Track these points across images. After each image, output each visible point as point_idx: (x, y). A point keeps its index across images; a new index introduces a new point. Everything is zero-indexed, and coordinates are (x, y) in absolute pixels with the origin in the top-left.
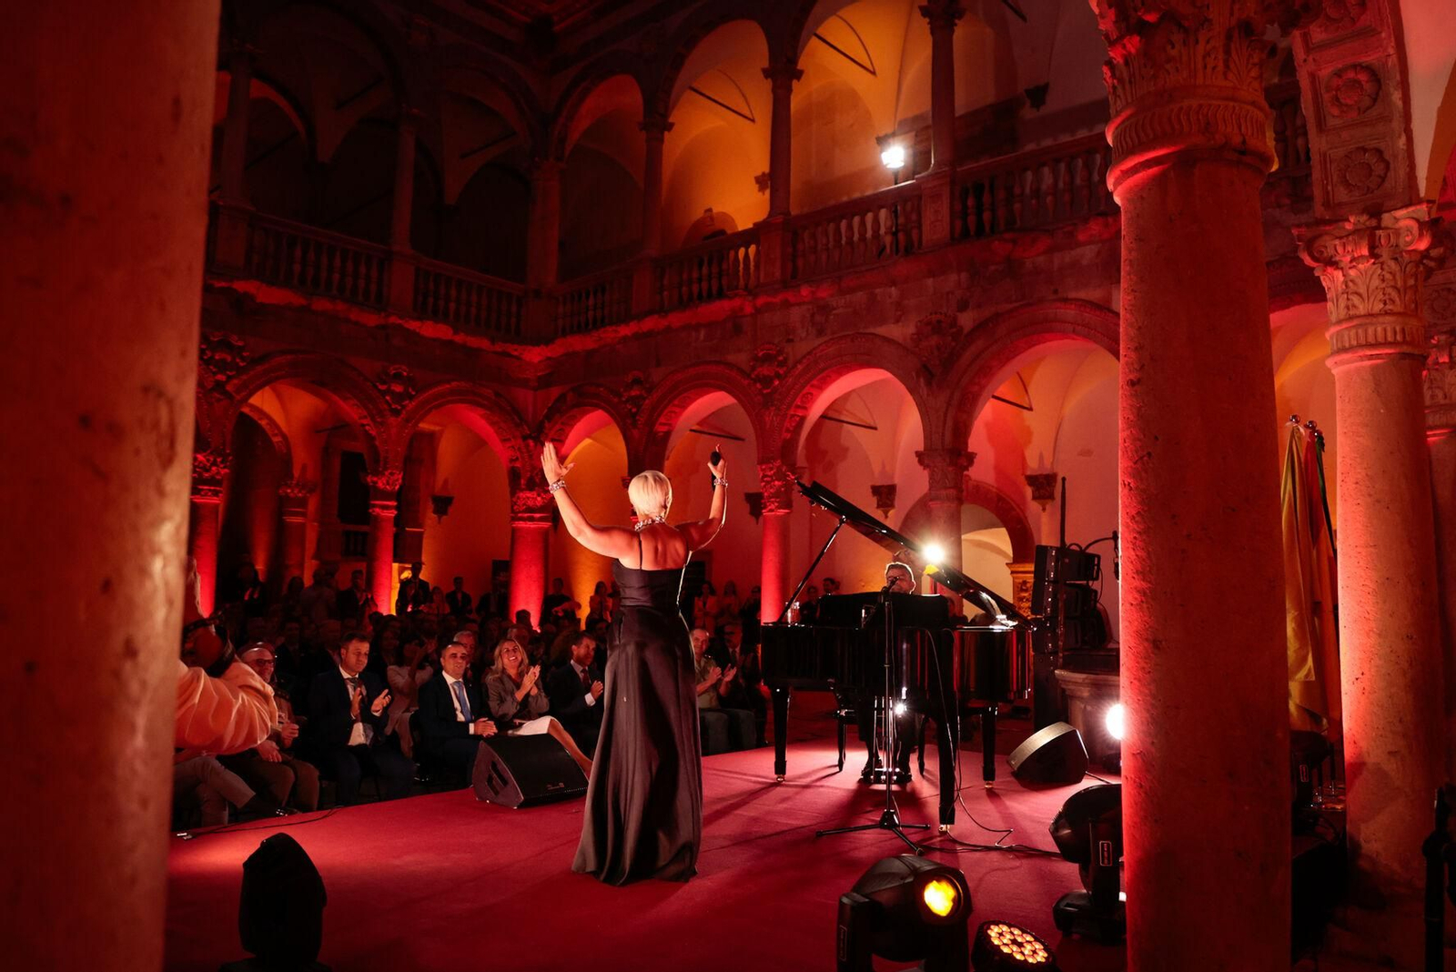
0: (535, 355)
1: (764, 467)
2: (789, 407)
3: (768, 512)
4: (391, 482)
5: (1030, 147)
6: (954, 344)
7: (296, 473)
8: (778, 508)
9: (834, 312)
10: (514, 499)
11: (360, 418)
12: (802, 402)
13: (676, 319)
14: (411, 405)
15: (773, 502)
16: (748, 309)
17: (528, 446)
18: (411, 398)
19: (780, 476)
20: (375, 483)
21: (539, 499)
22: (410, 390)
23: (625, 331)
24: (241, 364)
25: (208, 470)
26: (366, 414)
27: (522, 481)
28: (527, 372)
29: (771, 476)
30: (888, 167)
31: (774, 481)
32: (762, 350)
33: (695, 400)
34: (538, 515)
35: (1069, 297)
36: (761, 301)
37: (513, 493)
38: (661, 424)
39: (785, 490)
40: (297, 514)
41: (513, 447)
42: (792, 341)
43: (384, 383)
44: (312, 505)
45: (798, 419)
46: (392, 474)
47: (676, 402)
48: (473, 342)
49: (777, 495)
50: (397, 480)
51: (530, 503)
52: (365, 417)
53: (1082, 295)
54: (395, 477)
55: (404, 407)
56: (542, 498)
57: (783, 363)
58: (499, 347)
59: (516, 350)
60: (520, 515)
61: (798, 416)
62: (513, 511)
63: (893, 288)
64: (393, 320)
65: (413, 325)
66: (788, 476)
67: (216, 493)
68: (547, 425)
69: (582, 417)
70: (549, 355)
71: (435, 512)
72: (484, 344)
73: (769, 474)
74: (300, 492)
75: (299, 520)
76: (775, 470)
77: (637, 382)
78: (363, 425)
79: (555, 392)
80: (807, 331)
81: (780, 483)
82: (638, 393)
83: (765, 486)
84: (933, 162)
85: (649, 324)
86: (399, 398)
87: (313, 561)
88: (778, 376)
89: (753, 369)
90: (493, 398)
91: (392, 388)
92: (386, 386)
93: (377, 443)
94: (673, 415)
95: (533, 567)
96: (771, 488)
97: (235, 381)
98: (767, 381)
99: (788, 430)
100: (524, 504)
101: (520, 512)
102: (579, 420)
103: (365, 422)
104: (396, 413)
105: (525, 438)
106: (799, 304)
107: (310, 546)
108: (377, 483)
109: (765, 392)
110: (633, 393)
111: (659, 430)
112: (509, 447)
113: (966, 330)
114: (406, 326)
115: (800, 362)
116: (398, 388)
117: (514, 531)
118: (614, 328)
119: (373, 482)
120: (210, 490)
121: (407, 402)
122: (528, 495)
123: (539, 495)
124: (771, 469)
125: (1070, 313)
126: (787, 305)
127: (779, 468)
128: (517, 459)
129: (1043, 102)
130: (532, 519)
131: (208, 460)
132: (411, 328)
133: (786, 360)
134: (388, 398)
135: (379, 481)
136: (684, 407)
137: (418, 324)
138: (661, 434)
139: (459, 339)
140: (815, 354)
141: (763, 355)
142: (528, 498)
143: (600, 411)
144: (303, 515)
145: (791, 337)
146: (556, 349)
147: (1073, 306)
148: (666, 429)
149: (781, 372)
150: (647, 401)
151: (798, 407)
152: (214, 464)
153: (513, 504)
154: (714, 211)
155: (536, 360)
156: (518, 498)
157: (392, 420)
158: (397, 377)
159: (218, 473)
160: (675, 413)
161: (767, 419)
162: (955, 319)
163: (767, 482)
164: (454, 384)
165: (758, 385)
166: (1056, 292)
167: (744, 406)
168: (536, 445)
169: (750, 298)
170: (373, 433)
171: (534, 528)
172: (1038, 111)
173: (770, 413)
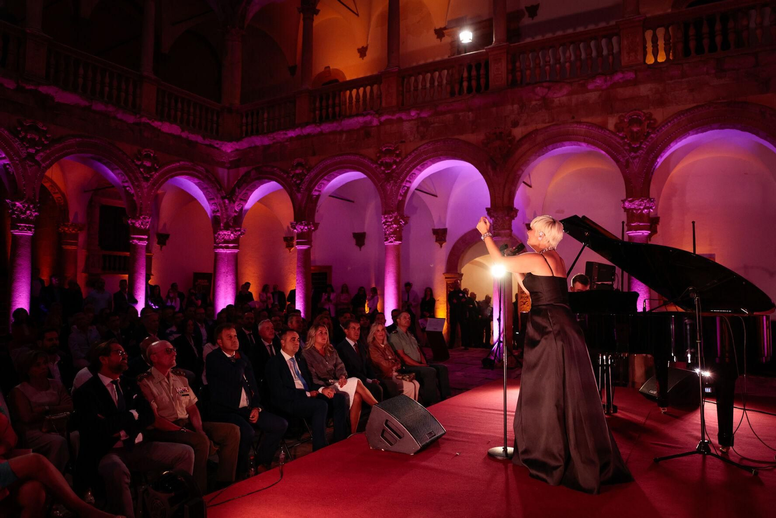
0: (228, 148)
1: (386, 216)
2: (403, 181)
3: (389, 243)
4: (144, 223)
5: (529, 40)
6: (510, 146)
7: (71, 217)
8: (395, 240)
9: (432, 125)
10: (216, 236)
11: (123, 182)
12: (410, 178)
13: (326, 127)
14: (156, 175)
15: (392, 237)
16: (375, 122)
17: (224, 203)
18: (156, 170)
19: (396, 221)
20: (133, 224)
21: (232, 235)
22: (156, 165)
23: (291, 134)
24: (45, 142)
25: (24, 213)
26: (127, 179)
27: (222, 224)
28: (224, 158)
29: (391, 222)
30: (463, 42)
31: (393, 225)
32: (385, 147)
33: (336, 176)
34: (231, 245)
35: (582, 121)
36: (383, 118)
37: (215, 231)
38: (316, 190)
39: (399, 230)
40: (72, 244)
41: (215, 203)
42: (404, 142)
43: (139, 160)
44: (81, 238)
45: (406, 188)
46: (144, 218)
47: (326, 178)
48: (193, 137)
49: (394, 233)
50: (148, 222)
51: (226, 238)
52: (127, 182)
53: (589, 120)
54: (147, 220)
55: (152, 176)
56: (234, 235)
57: (398, 156)
58: (207, 142)
59: (217, 144)
60: (220, 245)
61: (407, 187)
62: (215, 242)
63: (470, 113)
64: (144, 120)
65: (157, 124)
66: (401, 222)
67: (29, 229)
68: (237, 190)
69: (259, 186)
70: (238, 147)
71: (158, 243)
72: (200, 139)
73: (390, 220)
74: (73, 230)
75: (73, 247)
76: (393, 218)
77: (299, 165)
78: (125, 187)
79: (242, 170)
80: (414, 137)
81: (396, 226)
82: (301, 171)
83: (386, 228)
84: (494, 40)
85: (308, 130)
86: (149, 170)
87: (83, 274)
88: (395, 162)
89: (379, 158)
90: (205, 173)
91: (144, 163)
92: (140, 162)
93: (135, 198)
94: (322, 185)
95: (229, 276)
96: (391, 228)
97: (42, 154)
98: (388, 166)
99: (401, 195)
100: (223, 238)
101: (220, 243)
102: (257, 188)
103: (126, 185)
104: (147, 179)
105: (223, 198)
106: (409, 121)
107: (81, 264)
108: (135, 223)
109: (386, 172)
110: (297, 171)
111: (314, 194)
112: (213, 204)
113: (518, 138)
114: (153, 124)
115: (410, 154)
116: (148, 164)
117: (216, 254)
118: (284, 132)
119: (132, 223)
120: (25, 226)
121: (154, 173)
122: (225, 233)
123: (232, 233)
124: (391, 218)
125: (583, 129)
126: (400, 120)
127: (396, 217)
128: (218, 211)
129: (536, 15)
130: (227, 247)
131: (24, 206)
132: (156, 126)
133: (401, 153)
134: (141, 170)
135: (137, 223)
136: (329, 181)
137: (160, 123)
138: (315, 196)
139: (184, 135)
140: (420, 150)
141: (386, 150)
142: (225, 234)
143: (274, 182)
144: (76, 244)
145: (404, 140)
146: (244, 144)
147: (585, 127)
148: (317, 193)
149: (398, 160)
150: (307, 177)
151: (407, 181)
152: (28, 208)
153: (215, 239)
154: (331, 68)
155: (229, 151)
156: (219, 234)
157: (144, 184)
158: (148, 157)
159: (31, 215)
160: (324, 184)
161: (388, 188)
162: (510, 132)
163: (389, 226)
164: (181, 163)
165: (383, 168)
166: (573, 118)
167: (373, 180)
168: (230, 203)
169: (377, 116)
170: (132, 192)
171: (229, 253)
172: (533, 19)
173: (390, 185)
